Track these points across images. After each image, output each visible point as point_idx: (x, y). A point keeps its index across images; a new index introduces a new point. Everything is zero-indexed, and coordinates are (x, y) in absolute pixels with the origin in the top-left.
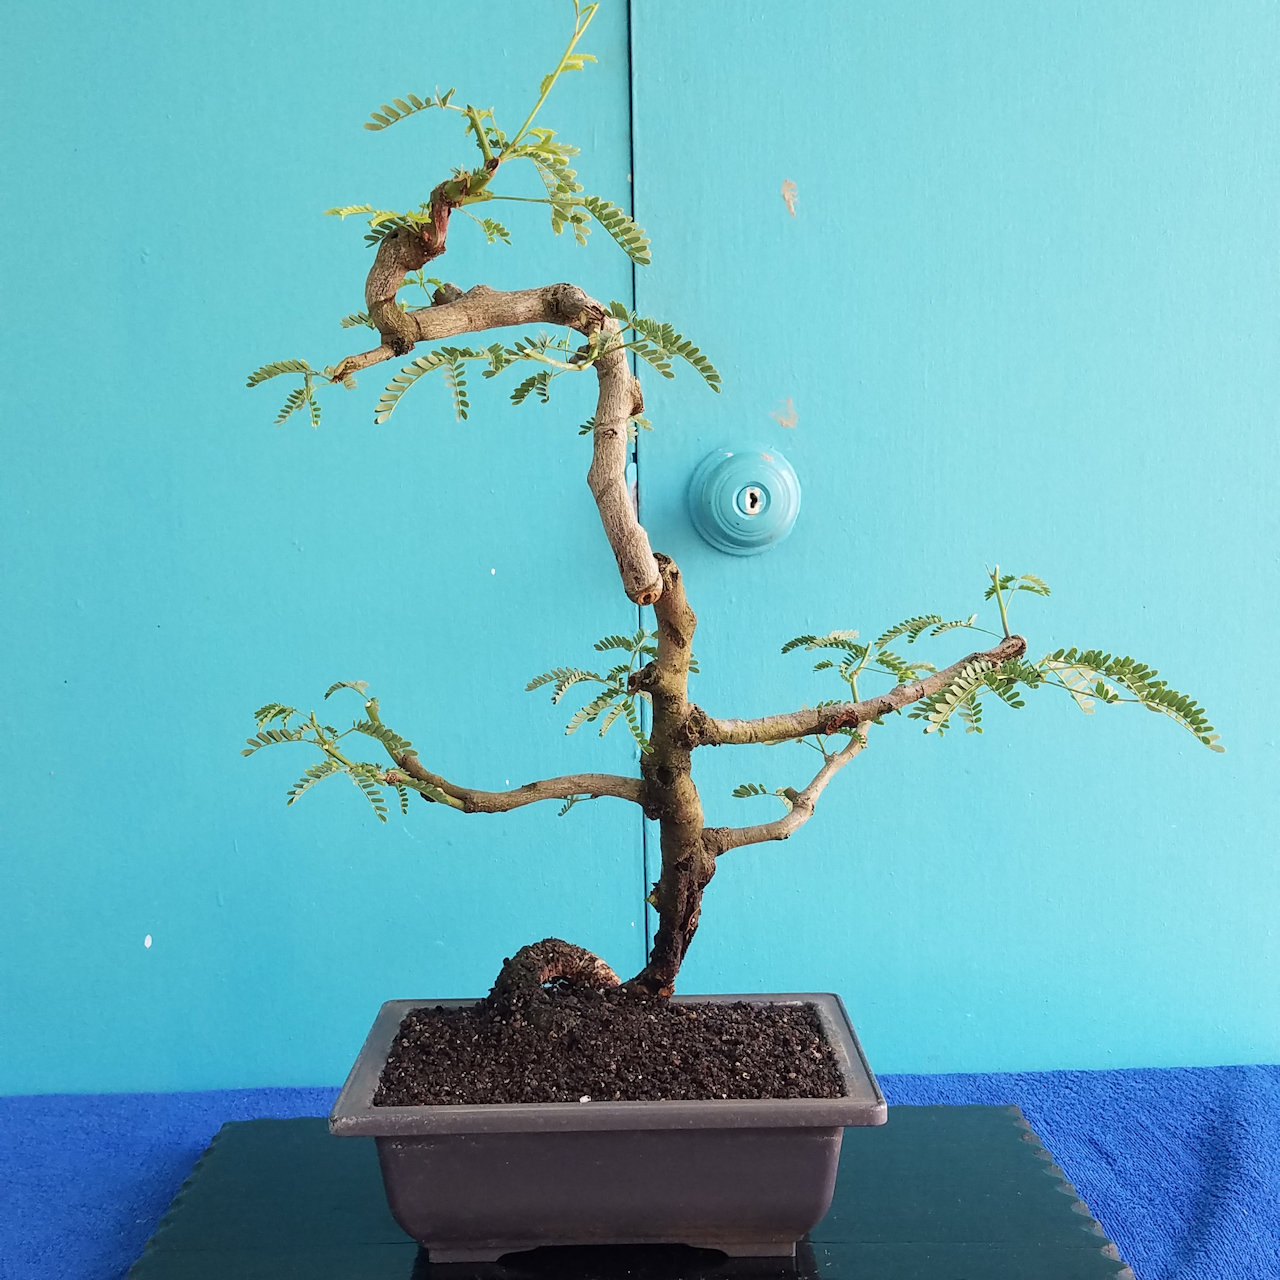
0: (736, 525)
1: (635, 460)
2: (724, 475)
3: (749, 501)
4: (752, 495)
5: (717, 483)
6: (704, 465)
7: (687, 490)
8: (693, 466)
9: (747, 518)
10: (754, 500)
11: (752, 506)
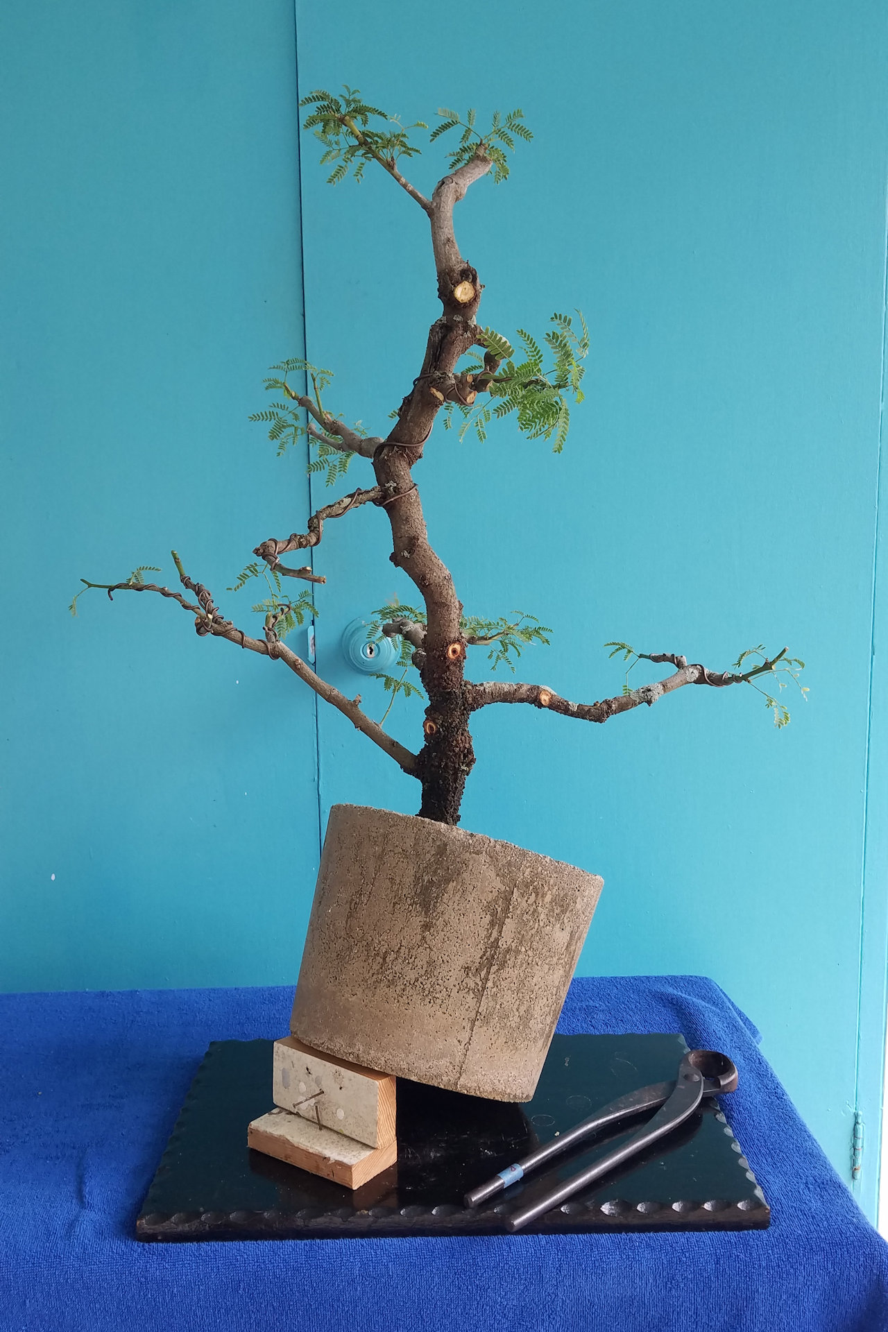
0: (363, 663)
1: (313, 624)
2: (356, 637)
3: (368, 651)
4: (371, 648)
5: (352, 642)
6: (349, 628)
7: (341, 640)
8: (344, 627)
9: (368, 660)
10: (371, 651)
11: (371, 653)
